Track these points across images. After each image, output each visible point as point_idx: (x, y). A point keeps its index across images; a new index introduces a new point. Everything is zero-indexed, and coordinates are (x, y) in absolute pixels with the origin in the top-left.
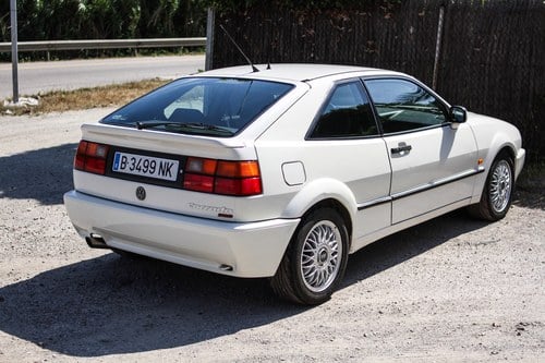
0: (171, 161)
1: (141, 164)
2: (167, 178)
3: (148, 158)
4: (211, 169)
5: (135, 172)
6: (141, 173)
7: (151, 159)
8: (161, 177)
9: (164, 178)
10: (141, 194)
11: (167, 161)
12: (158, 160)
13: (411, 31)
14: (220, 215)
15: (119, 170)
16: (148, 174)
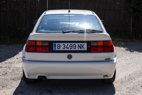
0: (83, 44)
1: (69, 46)
2: (83, 49)
3: (71, 43)
4: (101, 44)
5: (66, 49)
6: (69, 49)
7: (73, 44)
8: (79, 49)
9: (81, 50)
10: (70, 57)
11: (81, 44)
12: (77, 44)
14: (106, 59)
15: (57, 49)
16: (73, 49)
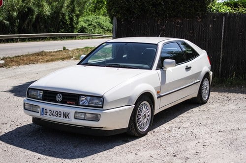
13: (211, 26)
